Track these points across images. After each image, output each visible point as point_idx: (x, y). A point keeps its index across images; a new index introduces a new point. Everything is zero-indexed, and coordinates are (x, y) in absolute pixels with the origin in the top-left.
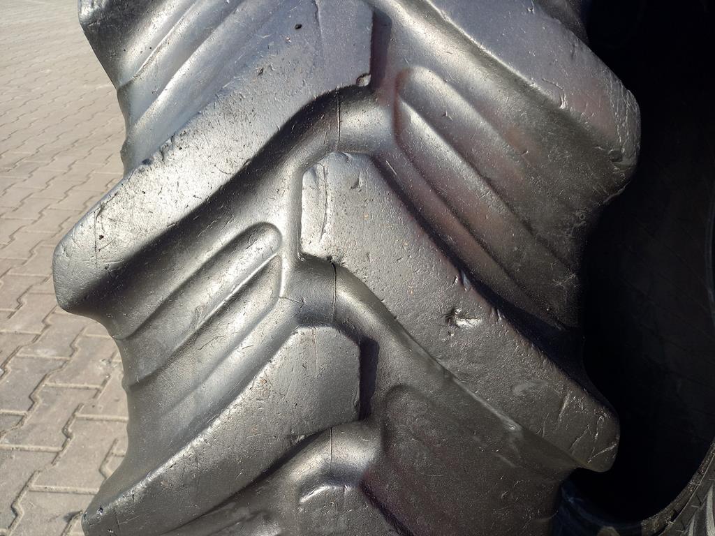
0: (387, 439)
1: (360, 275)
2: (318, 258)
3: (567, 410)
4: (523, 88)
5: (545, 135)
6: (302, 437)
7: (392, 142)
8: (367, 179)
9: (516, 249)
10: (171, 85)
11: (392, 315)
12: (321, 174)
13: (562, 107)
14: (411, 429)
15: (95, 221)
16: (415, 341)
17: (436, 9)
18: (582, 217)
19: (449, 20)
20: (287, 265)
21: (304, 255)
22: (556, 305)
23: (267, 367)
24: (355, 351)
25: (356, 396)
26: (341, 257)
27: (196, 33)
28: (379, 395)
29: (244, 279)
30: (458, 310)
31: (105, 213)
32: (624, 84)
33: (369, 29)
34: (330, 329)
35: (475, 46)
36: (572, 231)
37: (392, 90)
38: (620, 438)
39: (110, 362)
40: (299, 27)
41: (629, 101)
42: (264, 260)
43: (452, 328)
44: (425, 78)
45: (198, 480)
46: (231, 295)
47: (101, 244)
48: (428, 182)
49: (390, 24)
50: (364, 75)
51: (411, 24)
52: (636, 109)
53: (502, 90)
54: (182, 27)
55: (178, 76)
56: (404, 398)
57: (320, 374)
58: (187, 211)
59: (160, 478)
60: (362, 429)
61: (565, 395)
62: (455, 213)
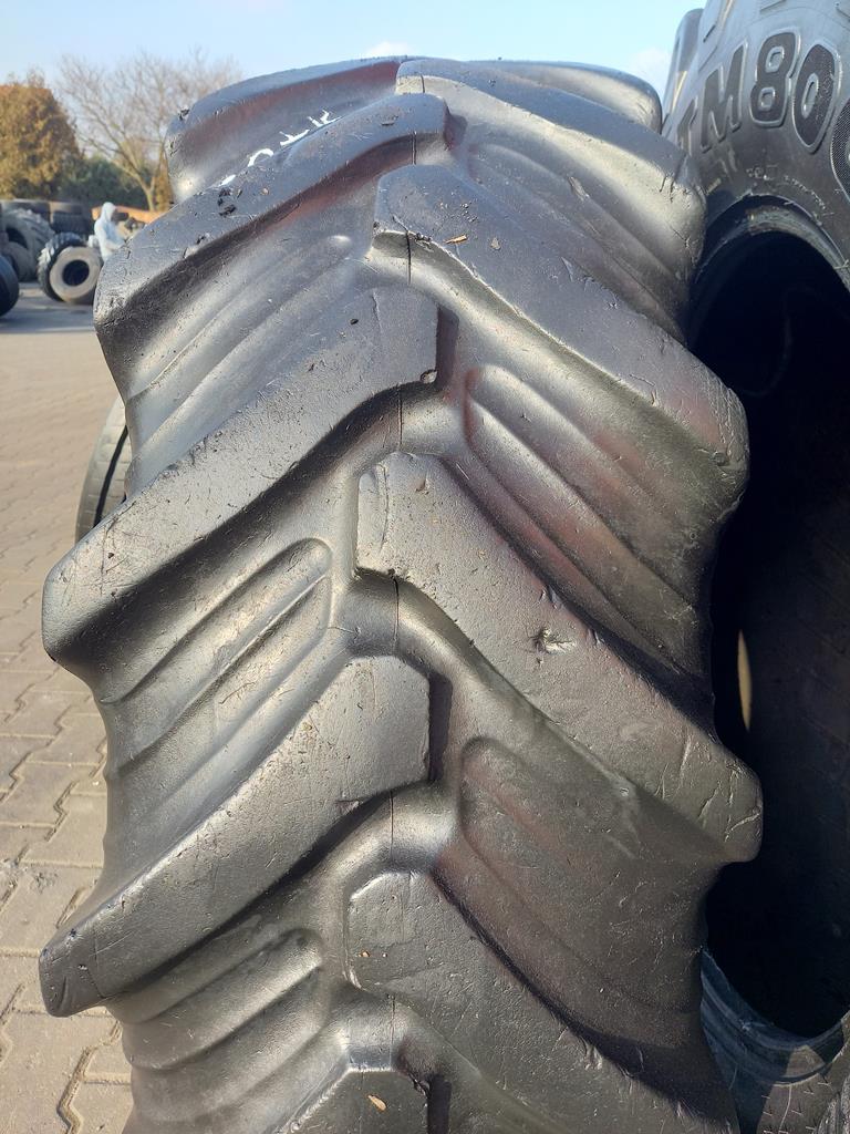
0: (465, 811)
1: (428, 591)
2: (378, 573)
3: (690, 761)
4: (610, 385)
5: (639, 438)
6: (356, 804)
7: (463, 444)
8: (436, 481)
9: (615, 569)
10: (197, 391)
11: (468, 639)
12: (380, 476)
13: (655, 405)
14: (495, 799)
15: (106, 537)
16: (498, 673)
17: (508, 304)
18: (693, 536)
19: (523, 315)
20: (339, 588)
21: (362, 572)
22: (670, 644)
23: (314, 711)
24: (424, 685)
25: (424, 744)
26: (405, 571)
27: (231, 334)
28: (454, 749)
29: (284, 608)
30: (547, 632)
31: (117, 526)
32: (723, 381)
33: (434, 324)
34: (392, 658)
35: (553, 342)
36: (683, 554)
37: (461, 390)
38: (764, 806)
39: (17, 864)
40: (356, 322)
41: (731, 398)
42: (309, 583)
43: (541, 655)
44: (497, 376)
45: (215, 873)
46: (267, 628)
47: (110, 564)
48: (506, 488)
49: (457, 321)
50: (429, 372)
51: (481, 320)
52: (740, 408)
53: (587, 390)
54: (214, 329)
55: (208, 380)
56: (487, 755)
57: (380, 716)
58: (219, 522)
59: (165, 873)
60: (433, 800)
61: (685, 740)
62: (540, 524)
